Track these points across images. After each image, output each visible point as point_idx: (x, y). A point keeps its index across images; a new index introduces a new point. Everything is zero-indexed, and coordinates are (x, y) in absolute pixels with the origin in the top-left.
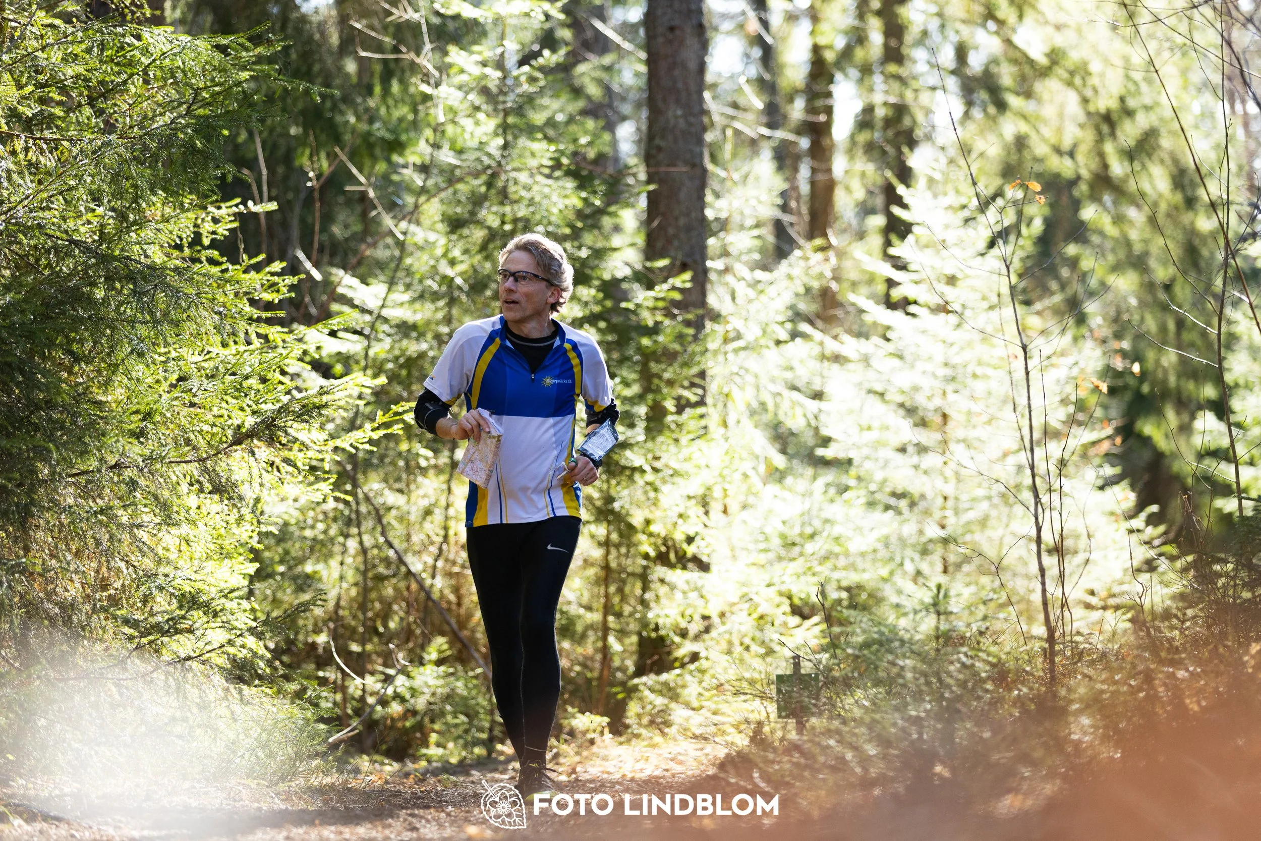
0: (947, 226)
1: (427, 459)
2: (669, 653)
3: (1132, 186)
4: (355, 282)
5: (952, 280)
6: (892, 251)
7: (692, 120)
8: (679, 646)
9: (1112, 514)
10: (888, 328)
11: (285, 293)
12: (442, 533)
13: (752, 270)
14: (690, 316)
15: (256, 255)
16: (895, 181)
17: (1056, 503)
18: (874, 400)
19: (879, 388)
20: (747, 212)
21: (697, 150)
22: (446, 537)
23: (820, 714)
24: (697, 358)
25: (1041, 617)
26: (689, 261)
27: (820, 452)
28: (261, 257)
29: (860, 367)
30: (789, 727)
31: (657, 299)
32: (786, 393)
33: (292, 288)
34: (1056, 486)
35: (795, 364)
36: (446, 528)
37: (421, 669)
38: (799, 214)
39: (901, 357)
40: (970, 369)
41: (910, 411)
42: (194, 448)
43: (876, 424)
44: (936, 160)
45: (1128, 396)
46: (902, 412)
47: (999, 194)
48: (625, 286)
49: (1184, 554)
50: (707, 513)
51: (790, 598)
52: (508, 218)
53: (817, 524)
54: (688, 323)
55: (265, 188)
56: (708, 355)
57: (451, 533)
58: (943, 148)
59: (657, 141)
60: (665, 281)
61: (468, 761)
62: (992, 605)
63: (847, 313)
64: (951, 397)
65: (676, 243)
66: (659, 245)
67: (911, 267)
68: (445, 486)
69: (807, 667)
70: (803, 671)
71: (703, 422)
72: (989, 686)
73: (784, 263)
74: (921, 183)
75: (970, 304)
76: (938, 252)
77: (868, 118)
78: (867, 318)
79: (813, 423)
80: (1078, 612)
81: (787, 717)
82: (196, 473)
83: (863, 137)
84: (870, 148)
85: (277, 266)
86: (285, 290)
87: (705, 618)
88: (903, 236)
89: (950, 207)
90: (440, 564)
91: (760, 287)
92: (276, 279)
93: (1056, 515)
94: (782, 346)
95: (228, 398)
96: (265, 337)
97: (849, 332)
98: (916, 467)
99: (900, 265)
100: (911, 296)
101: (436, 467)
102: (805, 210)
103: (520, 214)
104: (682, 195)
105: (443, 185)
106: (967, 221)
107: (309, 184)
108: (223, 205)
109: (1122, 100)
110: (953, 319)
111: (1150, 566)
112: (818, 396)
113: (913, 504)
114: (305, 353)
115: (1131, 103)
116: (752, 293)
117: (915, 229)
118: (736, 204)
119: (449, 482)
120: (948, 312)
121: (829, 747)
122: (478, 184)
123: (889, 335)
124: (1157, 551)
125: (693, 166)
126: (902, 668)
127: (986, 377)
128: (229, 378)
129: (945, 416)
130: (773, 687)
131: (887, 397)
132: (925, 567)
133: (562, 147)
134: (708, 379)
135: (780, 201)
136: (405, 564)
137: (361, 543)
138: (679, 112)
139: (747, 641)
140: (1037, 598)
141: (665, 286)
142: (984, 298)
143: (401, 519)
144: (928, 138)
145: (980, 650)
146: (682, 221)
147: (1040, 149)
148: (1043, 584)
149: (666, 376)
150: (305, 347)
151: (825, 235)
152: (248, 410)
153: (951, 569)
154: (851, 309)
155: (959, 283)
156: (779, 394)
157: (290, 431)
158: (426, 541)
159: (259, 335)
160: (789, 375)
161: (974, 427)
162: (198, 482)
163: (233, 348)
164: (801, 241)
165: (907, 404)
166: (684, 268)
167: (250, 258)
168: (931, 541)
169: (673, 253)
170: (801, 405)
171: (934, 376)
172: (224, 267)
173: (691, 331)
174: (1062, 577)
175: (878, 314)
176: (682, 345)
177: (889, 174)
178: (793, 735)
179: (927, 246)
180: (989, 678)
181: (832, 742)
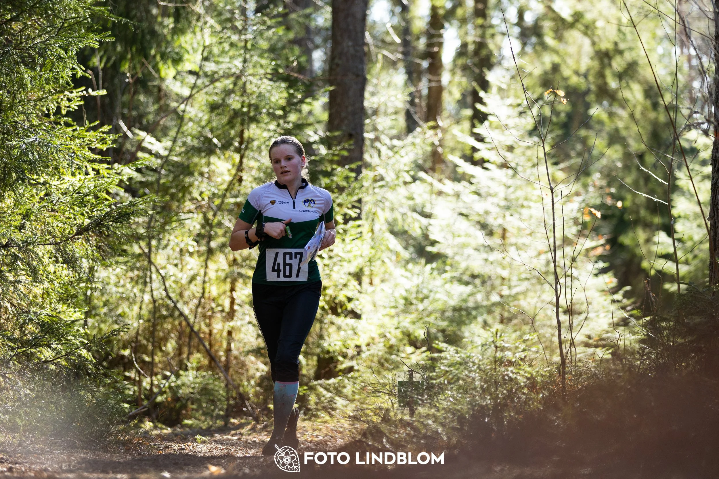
0: (509, 117)
1: (193, 247)
2: (336, 367)
3: (620, 95)
4: (153, 140)
5: (511, 149)
6: (476, 130)
7: (358, 48)
8: (342, 363)
9: (603, 291)
10: (473, 176)
11: (110, 144)
12: (201, 291)
13: (391, 139)
14: (354, 166)
15: (94, 122)
16: (478, 88)
17: (569, 283)
18: (462, 219)
19: (464, 212)
20: (389, 104)
21: (360, 66)
22: (203, 293)
23: (424, 405)
24: (357, 191)
25: (558, 351)
26: (353, 132)
27: (429, 249)
28: (97, 123)
29: (454, 199)
30: (405, 412)
31: (333, 155)
32: (410, 213)
33: (114, 141)
34: (569, 273)
35: (415, 196)
36: (204, 289)
37: (187, 373)
38: (421, 106)
39: (479, 194)
40: (520, 202)
41: (484, 226)
42: (54, 237)
43: (462, 233)
44: (504, 77)
45: (614, 221)
46: (478, 227)
47: (540, 98)
48: (315, 146)
49: (645, 316)
50: (360, 284)
51: (408, 335)
52: (246, 104)
53: (425, 292)
54: (351, 170)
55: (101, 82)
56: (363, 189)
57: (207, 291)
58: (508, 69)
59: (337, 61)
60: (339, 144)
61: (213, 429)
62: (528, 343)
63: (447, 166)
64: (508, 218)
65: (346, 122)
66: (336, 122)
67: (487, 140)
68: (204, 264)
69: (417, 377)
70: (414, 380)
71: (360, 230)
72: (526, 391)
73: (411, 135)
74: (494, 90)
75: (521, 164)
76: (503, 131)
77: (464, 51)
78: (460, 170)
79: (425, 232)
80: (580, 349)
81: (404, 406)
82: (54, 251)
83: (460, 62)
84: (465, 68)
85: (106, 128)
86: (110, 142)
87: (357, 346)
88: (482, 121)
89: (511, 105)
90: (200, 310)
91: (395, 149)
92: (105, 135)
93: (568, 290)
94: (408, 185)
95: (75, 207)
96: (98, 172)
97: (449, 178)
98: (486, 260)
99: (480, 139)
100: (486, 157)
101: (198, 252)
102: (424, 104)
103: (253, 102)
104: (351, 93)
105: (207, 83)
106: (521, 113)
107: (127, 80)
108: (74, 91)
109: (616, 44)
110: (510, 172)
111: (625, 323)
112: (428, 216)
113: (483, 283)
114: (121, 181)
115: (622, 46)
116: (390, 153)
117: (490, 118)
118: (383, 99)
119: (206, 261)
120: (508, 168)
121: (428, 425)
122: (228, 83)
123: (473, 180)
124: (628, 313)
125: (358, 76)
126: (474, 379)
127: (529, 207)
128: (75, 196)
129: (504, 230)
130: (396, 388)
131: (470, 218)
132: (489, 320)
133: (279, 62)
134: (363, 204)
135: (409, 99)
136: (178, 309)
137: (152, 296)
138: (350, 44)
139: (382, 361)
140: (556, 340)
141: (339, 148)
142: (529, 160)
143: (176, 282)
144: (500, 63)
145: (520, 369)
146: (350, 109)
147: (566, 72)
148: (559, 331)
149: (338, 201)
150: (121, 177)
151: (435, 120)
152: (86, 215)
153: (505, 321)
154: (450, 164)
155: (515, 151)
156: (405, 214)
157: (111, 228)
158: (191, 296)
159: (94, 170)
160: (411, 203)
161: (522, 237)
162: (55, 257)
163: (78, 176)
164: (421, 123)
165: (482, 222)
166: (351, 136)
167: (90, 123)
168: (494, 304)
169: (344, 128)
170: (419, 221)
171: (498, 205)
172: (74, 128)
173: (353, 175)
174: (571, 328)
175: (466, 167)
176: (348, 182)
177: (474, 84)
178: (407, 418)
179: (497, 128)
180: (525, 386)
181: (430, 422)
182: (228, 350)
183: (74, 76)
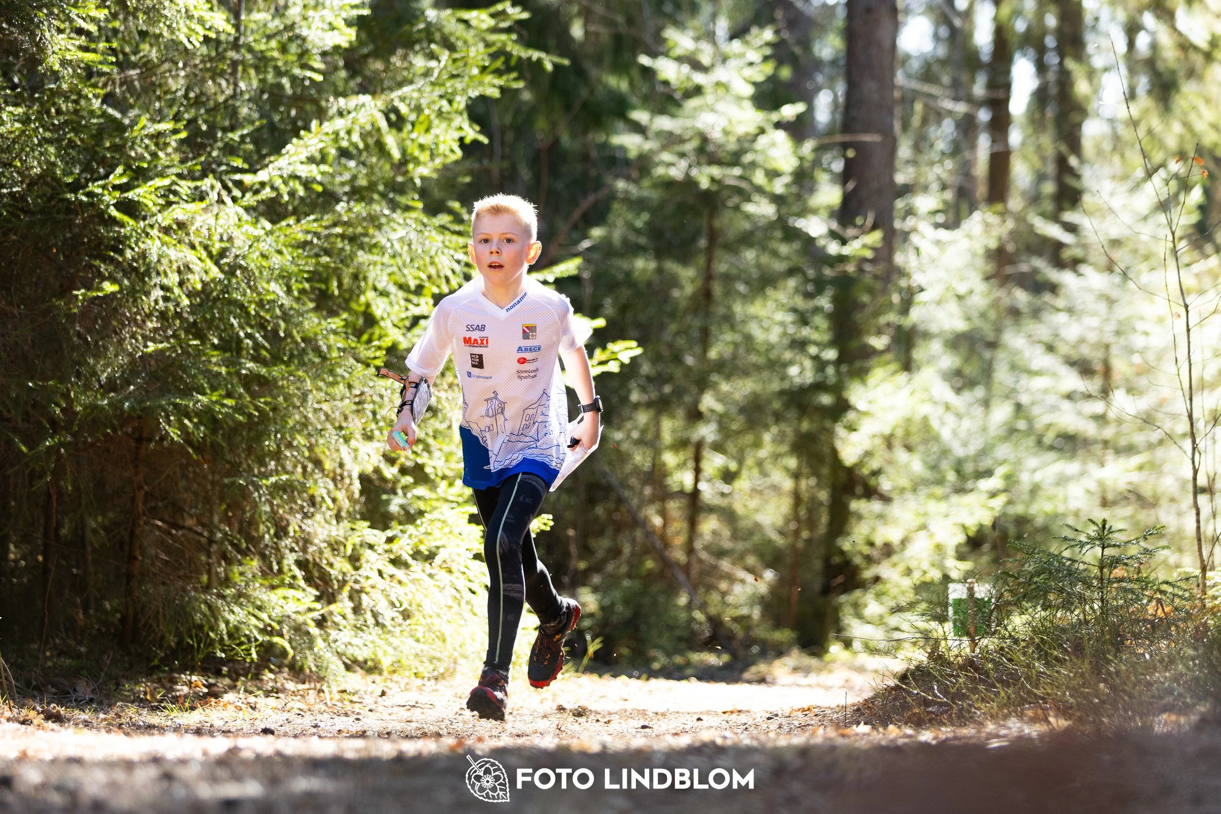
2: (855, 575)
6: (1063, 217)
7: (884, 92)
8: (864, 569)
13: (936, 229)
14: (879, 271)
16: (1066, 152)
21: (889, 120)
22: (654, 465)
23: (992, 635)
26: (879, 222)
29: (1031, 319)
30: (964, 644)
39: (1071, 312)
41: (1077, 361)
46: (1068, 364)
48: (821, 242)
50: (890, 450)
51: (964, 528)
54: (876, 277)
59: (854, 112)
60: (857, 239)
64: (1114, 349)
65: (867, 205)
66: (853, 205)
67: (1081, 231)
69: (981, 592)
70: (977, 596)
73: (965, 223)
75: (1134, 265)
76: (1104, 218)
78: (1039, 278)
81: (962, 635)
87: (887, 544)
88: (1073, 205)
93: (1210, 459)
98: (1080, 412)
99: (1071, 228)
102: (984, 175)
104: (875, 161)
106: (1132, 189)
110: (1117, 279)
116: (936, 251)
117: (1086, 196)
123: (1060, 291)
125: (885, 134)
127: (1146, 334)
129: (1108, 366)
130: (950, 609)
131: (1058, 351)
135: (960, 170)
138: (874, 87)
139: (925, 565)
141: (857, 244)
144: (1096, 112)
146: (874, 185)
148: (1198, 519)
151: (1004, 201)
155: (1123, 247)
165: (1074, 356)
166: (874, 227)
173: (879, 285)
177: (1062, 146)
178: (967, 653)
181: (1003, 659)
182: (690, 550)
183: (461, 139)
